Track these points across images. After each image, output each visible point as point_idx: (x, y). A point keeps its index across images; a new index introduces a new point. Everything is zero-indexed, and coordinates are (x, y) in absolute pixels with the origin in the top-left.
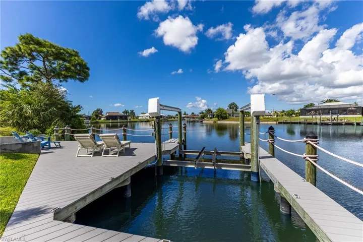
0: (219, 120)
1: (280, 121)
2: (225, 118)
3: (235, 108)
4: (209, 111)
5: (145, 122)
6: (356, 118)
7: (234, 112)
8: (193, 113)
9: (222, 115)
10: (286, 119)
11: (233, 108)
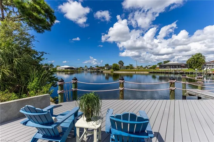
0: (115, 71)
1: (150, 71)
2: (118, 70)
3: (122, 64)
4: (107, 65)
5: (62, 72)
6: (185, 70)
7: (122, 66)
8: (91, 67)
9: (116, 68)
10: (152, 70)
11: (121, 64)
